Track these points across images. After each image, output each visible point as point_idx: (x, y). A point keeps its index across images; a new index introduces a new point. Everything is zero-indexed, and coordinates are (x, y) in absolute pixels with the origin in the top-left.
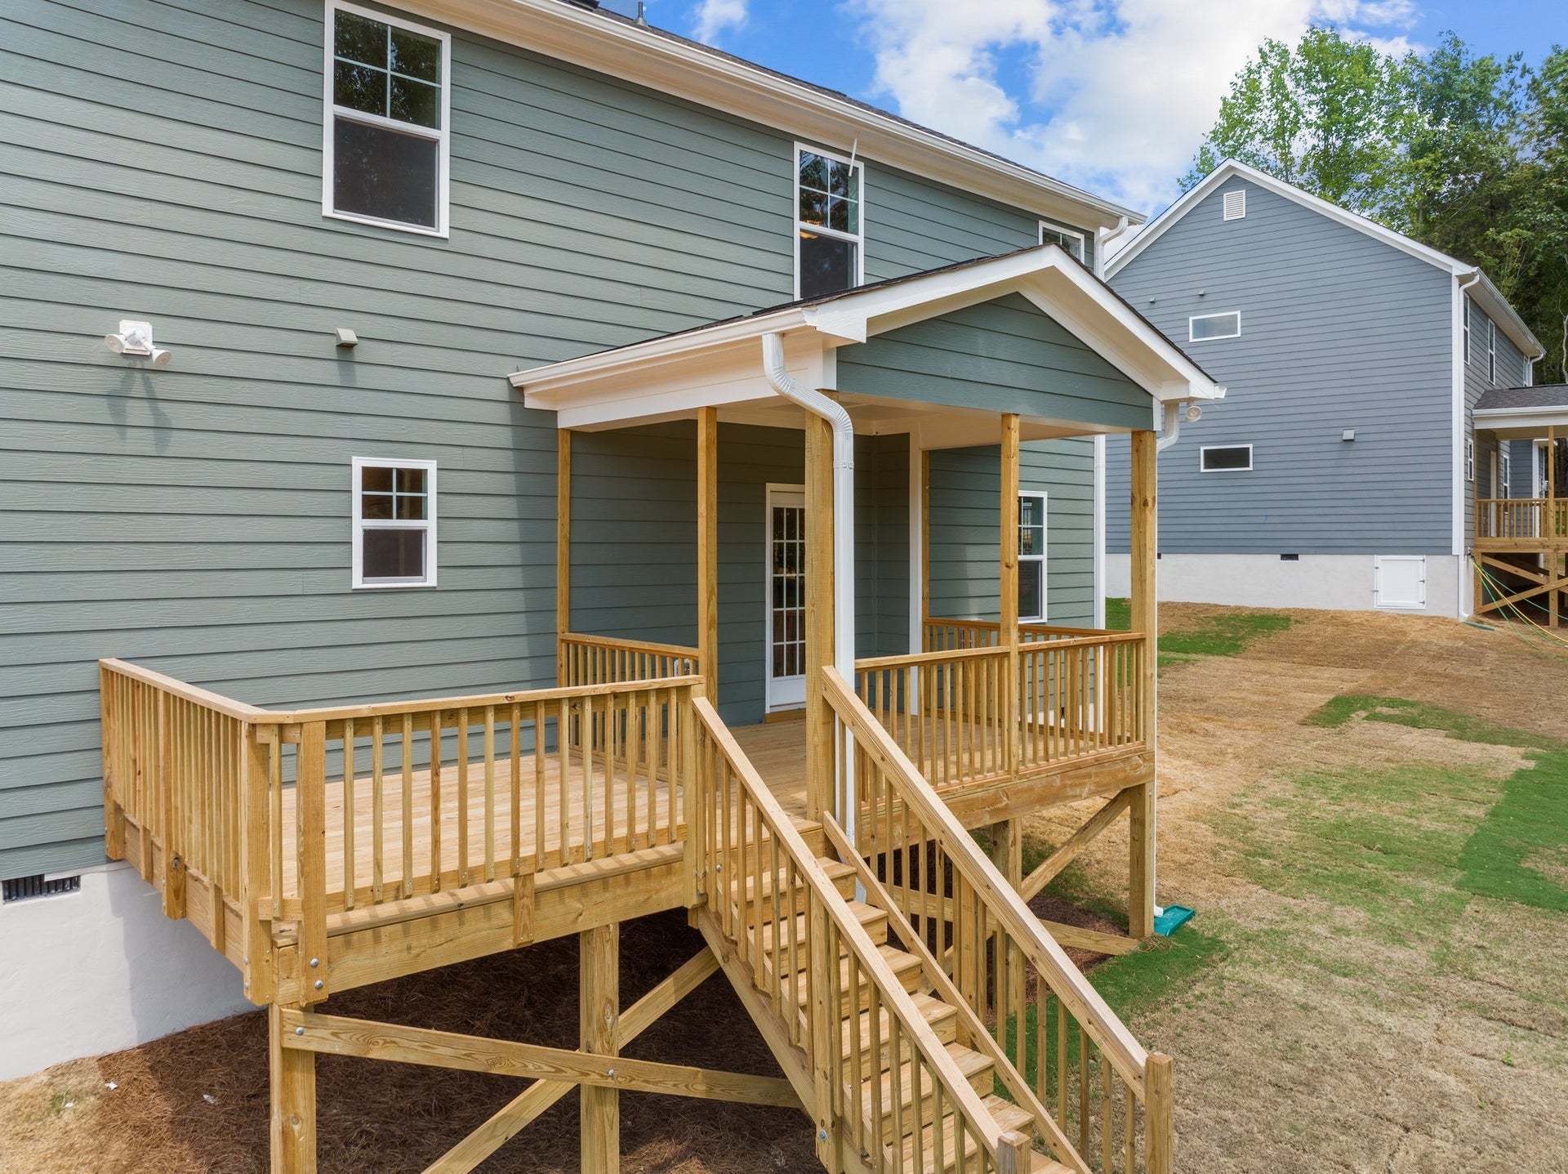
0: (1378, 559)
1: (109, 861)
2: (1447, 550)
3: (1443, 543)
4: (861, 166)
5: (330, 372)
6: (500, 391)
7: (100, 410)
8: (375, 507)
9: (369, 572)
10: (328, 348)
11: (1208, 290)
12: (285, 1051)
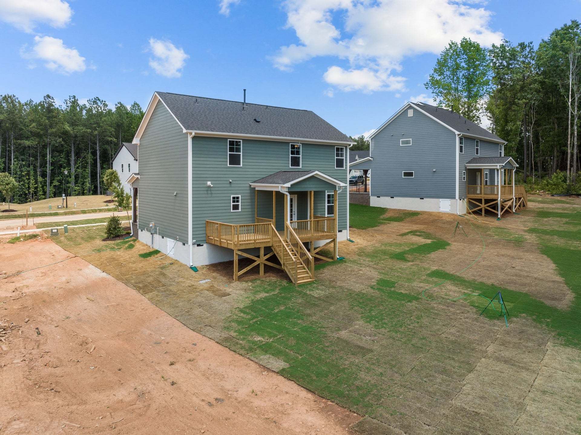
0: (441, 200)
1: (207, 243)
2: (454, 198)
3: (453, 196)
4: (301, 144)
5: (229, 185)
6: (248, 185)
7: (206, 192)
8: (234, 202)
9: (233, 209)
10: (228, 182)
11: (405, 133)
12: (236, 253)
